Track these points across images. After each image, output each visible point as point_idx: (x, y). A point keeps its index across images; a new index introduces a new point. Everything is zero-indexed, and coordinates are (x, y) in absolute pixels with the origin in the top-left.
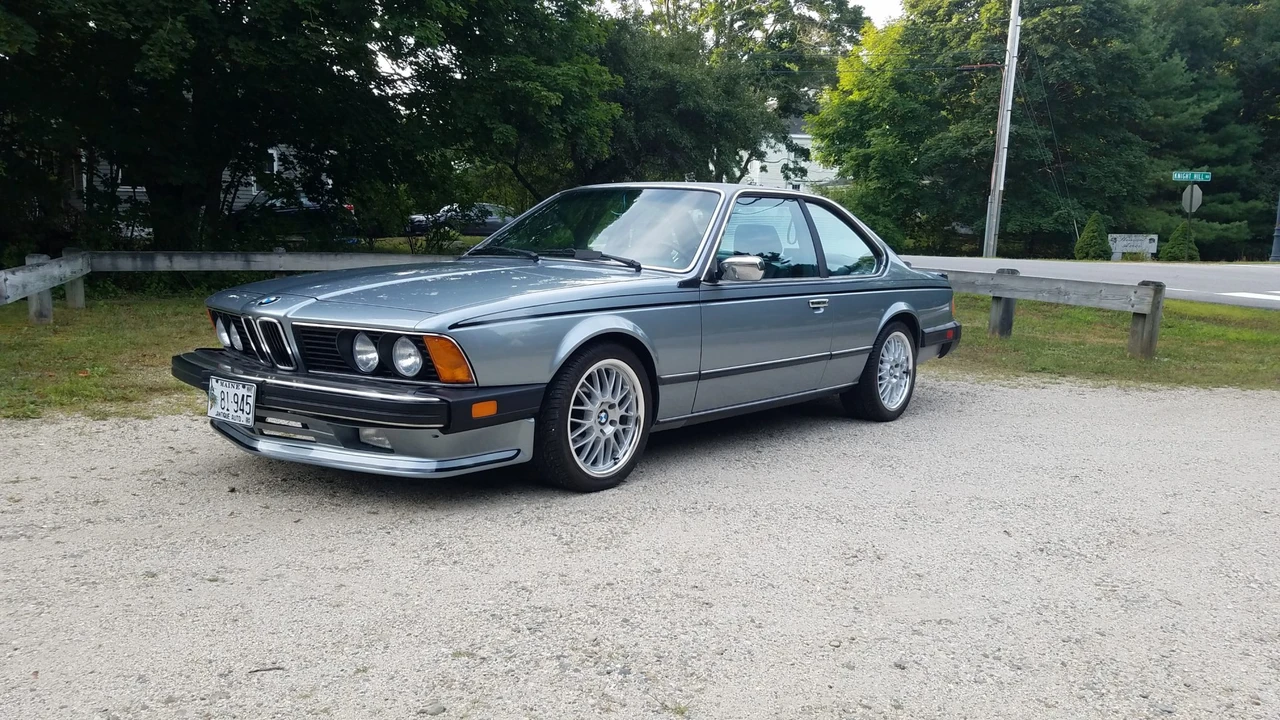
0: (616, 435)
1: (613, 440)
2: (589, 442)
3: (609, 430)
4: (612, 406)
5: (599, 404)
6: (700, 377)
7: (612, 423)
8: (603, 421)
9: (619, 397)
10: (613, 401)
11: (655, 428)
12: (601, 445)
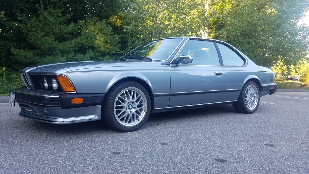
0: (137, 112)
1: (135, 114)
2: (125, 116)
3: (133, 110)
4: (133, 103)
5: (127, 103)
6: (170, 95)
7: (134, 108)
8: (131, 108)
9: (136, 99)
10: (133, 101)
11: (153, 112)
12: (131, 116)
